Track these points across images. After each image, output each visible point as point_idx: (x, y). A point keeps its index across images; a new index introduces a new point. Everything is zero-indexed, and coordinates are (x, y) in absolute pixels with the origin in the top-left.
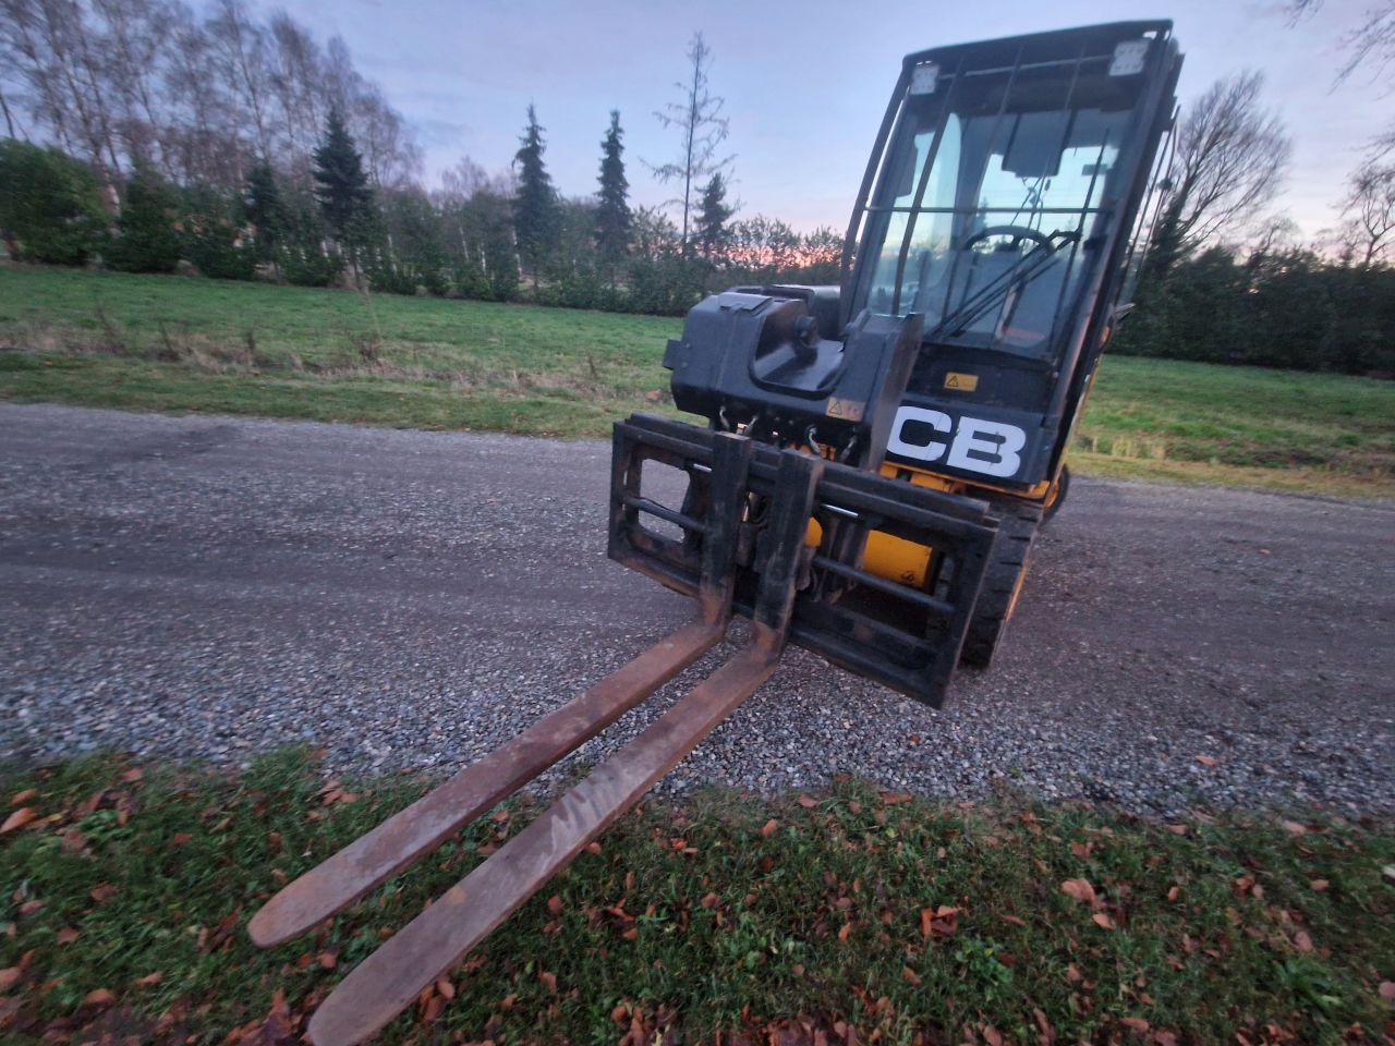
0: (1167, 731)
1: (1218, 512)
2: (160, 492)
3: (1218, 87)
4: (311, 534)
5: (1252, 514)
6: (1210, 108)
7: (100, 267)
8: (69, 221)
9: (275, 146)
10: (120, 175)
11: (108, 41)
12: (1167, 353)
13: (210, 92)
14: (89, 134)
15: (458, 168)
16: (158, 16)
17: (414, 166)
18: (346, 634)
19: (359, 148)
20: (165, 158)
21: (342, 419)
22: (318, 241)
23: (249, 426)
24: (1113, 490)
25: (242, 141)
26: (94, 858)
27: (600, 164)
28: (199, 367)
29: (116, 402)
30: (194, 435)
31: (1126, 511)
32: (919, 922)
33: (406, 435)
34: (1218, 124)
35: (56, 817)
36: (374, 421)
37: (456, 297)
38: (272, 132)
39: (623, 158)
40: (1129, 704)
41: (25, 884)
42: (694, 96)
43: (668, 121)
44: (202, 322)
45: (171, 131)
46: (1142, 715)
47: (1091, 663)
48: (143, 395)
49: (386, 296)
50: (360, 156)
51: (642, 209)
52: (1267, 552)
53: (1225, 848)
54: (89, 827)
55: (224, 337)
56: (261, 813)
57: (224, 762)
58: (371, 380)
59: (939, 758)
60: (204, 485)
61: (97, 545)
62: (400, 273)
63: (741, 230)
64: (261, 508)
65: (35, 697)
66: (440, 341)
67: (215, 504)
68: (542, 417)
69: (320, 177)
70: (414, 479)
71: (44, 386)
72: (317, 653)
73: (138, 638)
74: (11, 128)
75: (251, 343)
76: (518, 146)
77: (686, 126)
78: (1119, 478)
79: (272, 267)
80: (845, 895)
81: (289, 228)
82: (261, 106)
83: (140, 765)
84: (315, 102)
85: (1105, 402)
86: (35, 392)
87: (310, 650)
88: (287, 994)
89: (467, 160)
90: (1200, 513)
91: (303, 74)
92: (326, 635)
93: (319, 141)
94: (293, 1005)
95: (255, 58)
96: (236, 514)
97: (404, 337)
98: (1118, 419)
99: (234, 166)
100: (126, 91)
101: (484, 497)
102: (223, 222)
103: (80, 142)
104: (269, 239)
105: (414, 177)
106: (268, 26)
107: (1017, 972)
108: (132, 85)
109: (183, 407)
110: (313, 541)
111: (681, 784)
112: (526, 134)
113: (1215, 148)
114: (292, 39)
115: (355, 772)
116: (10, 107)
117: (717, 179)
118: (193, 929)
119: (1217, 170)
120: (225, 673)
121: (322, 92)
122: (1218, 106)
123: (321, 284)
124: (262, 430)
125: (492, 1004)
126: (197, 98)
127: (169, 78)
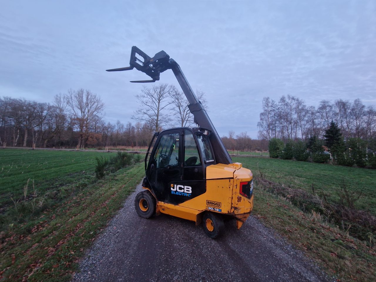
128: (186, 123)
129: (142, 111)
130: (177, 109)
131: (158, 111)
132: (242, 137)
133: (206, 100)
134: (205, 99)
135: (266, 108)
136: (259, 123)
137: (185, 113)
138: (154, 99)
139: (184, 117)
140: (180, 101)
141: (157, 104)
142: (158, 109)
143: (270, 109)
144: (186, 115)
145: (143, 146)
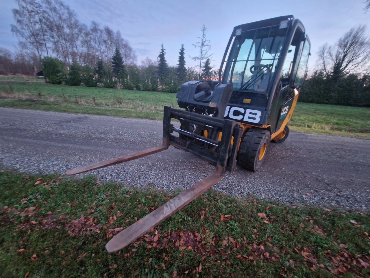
0: (300, 188)
1: (336, 142)
2: (71, 129)
3: (352, 30)
4: (101, 138)
5: (347, 142)
6: (350, 36)
7: (64, 84)
8: (58, 74)
9: (104, 56)
10: (70, 64)
11: (69, 34)
12: (338, 103)
13: (90, 45)
14: (64, 55)
15: (145, 60)
16: (80, 28)
17: (135, 60)
18: (105, 156)
19: (122, 56)
20: (80, 60)
21: (112, 115)
22: (112, 78)
23: (92, 117)
24: (306, 136)
25: (97, 55)
26: (51, 190)
27: (179, 57)
28: (82, 104)
29: (64, 111)
30: (79, 118)
31: (308, 140)
32: (220, 217)
33: (125, 119)
34: (353, 40)
35: (45, 183)
36: (119, 116)
37: (143, 90)
38: (103, 53)
39: (184, 56)
40: (291, 182)
41: (38, 193)
42: (202, 40)
43: (196, 46)
44: (85, 96)
45: (81, 54)
46: (294, 184)
47: (284, 173)
48: (70, 110)
49: (126, 90)
50: (122, 58)
51: (189, 68)
52: (347, 151)
53: (306, 212)
54: (51, 185)
55: (89, 99)
56: (84, 185)
57: (78, 177)
58: (119, 108)
59: (236, 188)
60: (80, 128)
61: (58, 138)
62: (130, 84)
63: (214, 72)
64: (91, 132)
65: (43, 164)
66: (137, 100)
67: (82, 131)
68: (157, 116)
69: (113, 63)
70: (125, 128)
71: (50, 108)
72: (99, 159)
73: (64, 155)
74: (48, 54)
75: (94, 100)
76: (159, 54)
77: (201, 47)
78: (309, 133)
79: (101, 84)
80: (204, 211)
81: (105, 74)
82: (101, 47)
83: (62, 176)
84: (113, 46)
85: (315, 116)
86: (48, 109)
87: (98, 159)
88: (84, 215)
89: (147, 58)
90: (331, 142)
91: (111, 40)
92: (101, 156)
93: (113, 55)
94: (85, 218)
95: (101, 36)
96: (86, 133)
97: (129, 99)
98: (317, 120)
99: (94, 61)
100: (72, 45)
101: (140, 132)
102: (91, 74)
103: (62, 57)
104: (101, 77)
105: (135, 62)
106: (104, 29)
107: (242, 229)
108: (74, 44)
109: (78, 112)
110: (101, 139)
111: (172, 188)
112: (161, 51)
113: (352, 47)
114: (109, 32)
115: (103, 181)
116: (48, 49)
117: (208, 60)
118: (68, 203)
119: (353, 52)
120: (80, 162)
121: (115, 43)
122: (352, 35)
123: (112, 88)
124: (94, 117)
125: (124, 222)
126: (87, 46)
127: (81, 42)
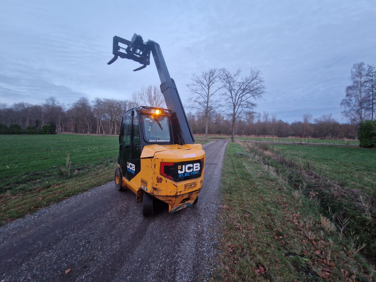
128: (238, 108)
129: (192, 99)
130: (229, 93)
131: (208, 98)
132: (323, 120)
133: (262, 80)
134: (262, 78)
135: (358, 79)
136: (343, 100)
137: (237, 97)
138: (203, 86)
139: (236, 101)
140: (232, 84)
141: (207, 91)
142: (208, 95)
143: (364, 79)
144: (238, 99)
145: (202, 133)
